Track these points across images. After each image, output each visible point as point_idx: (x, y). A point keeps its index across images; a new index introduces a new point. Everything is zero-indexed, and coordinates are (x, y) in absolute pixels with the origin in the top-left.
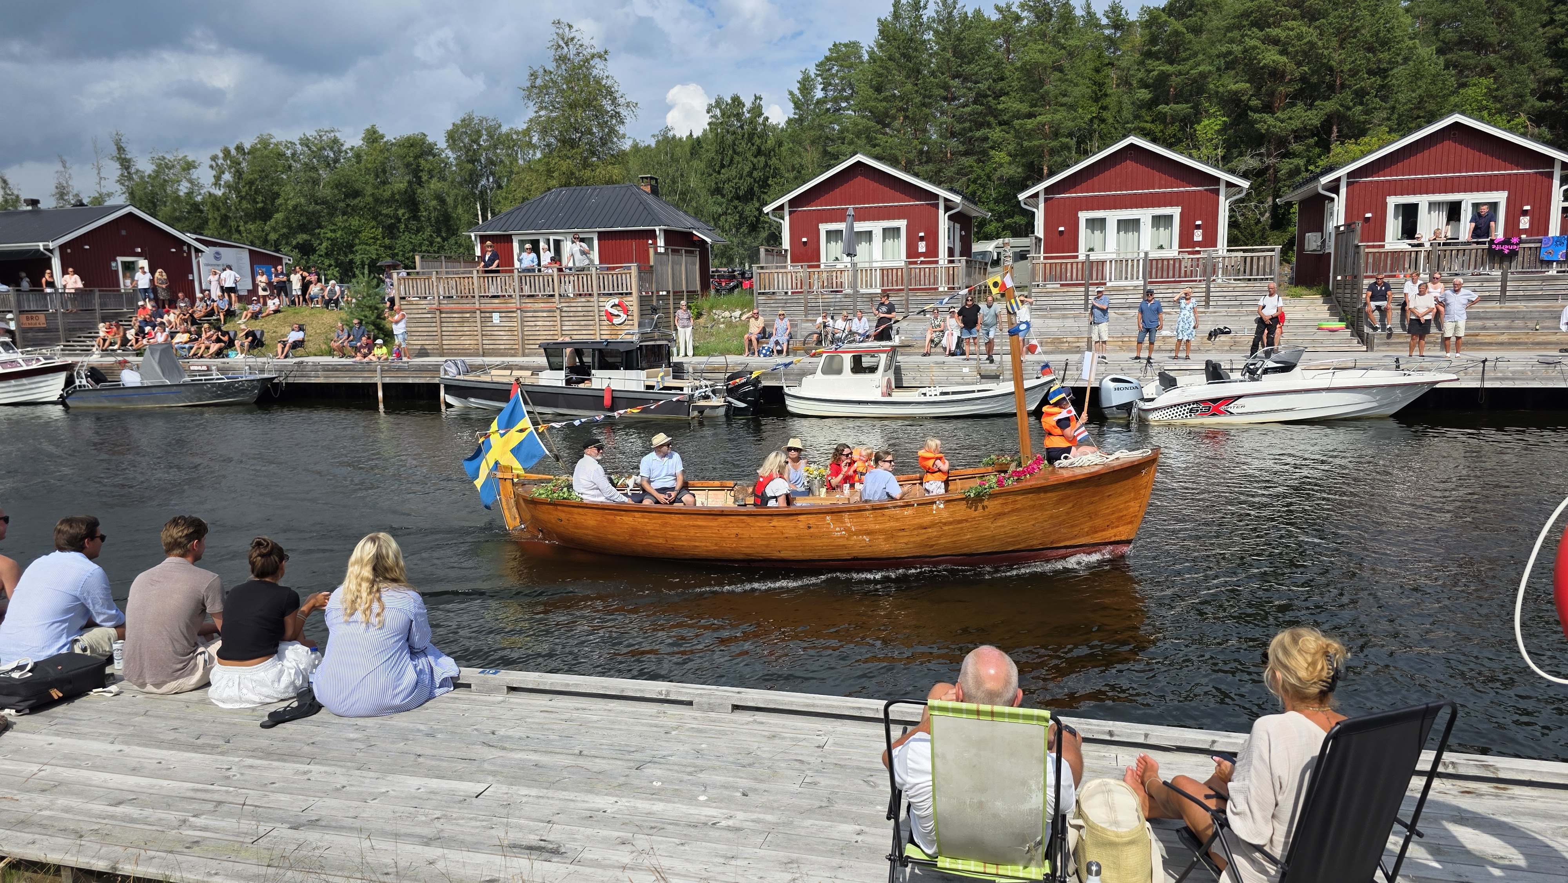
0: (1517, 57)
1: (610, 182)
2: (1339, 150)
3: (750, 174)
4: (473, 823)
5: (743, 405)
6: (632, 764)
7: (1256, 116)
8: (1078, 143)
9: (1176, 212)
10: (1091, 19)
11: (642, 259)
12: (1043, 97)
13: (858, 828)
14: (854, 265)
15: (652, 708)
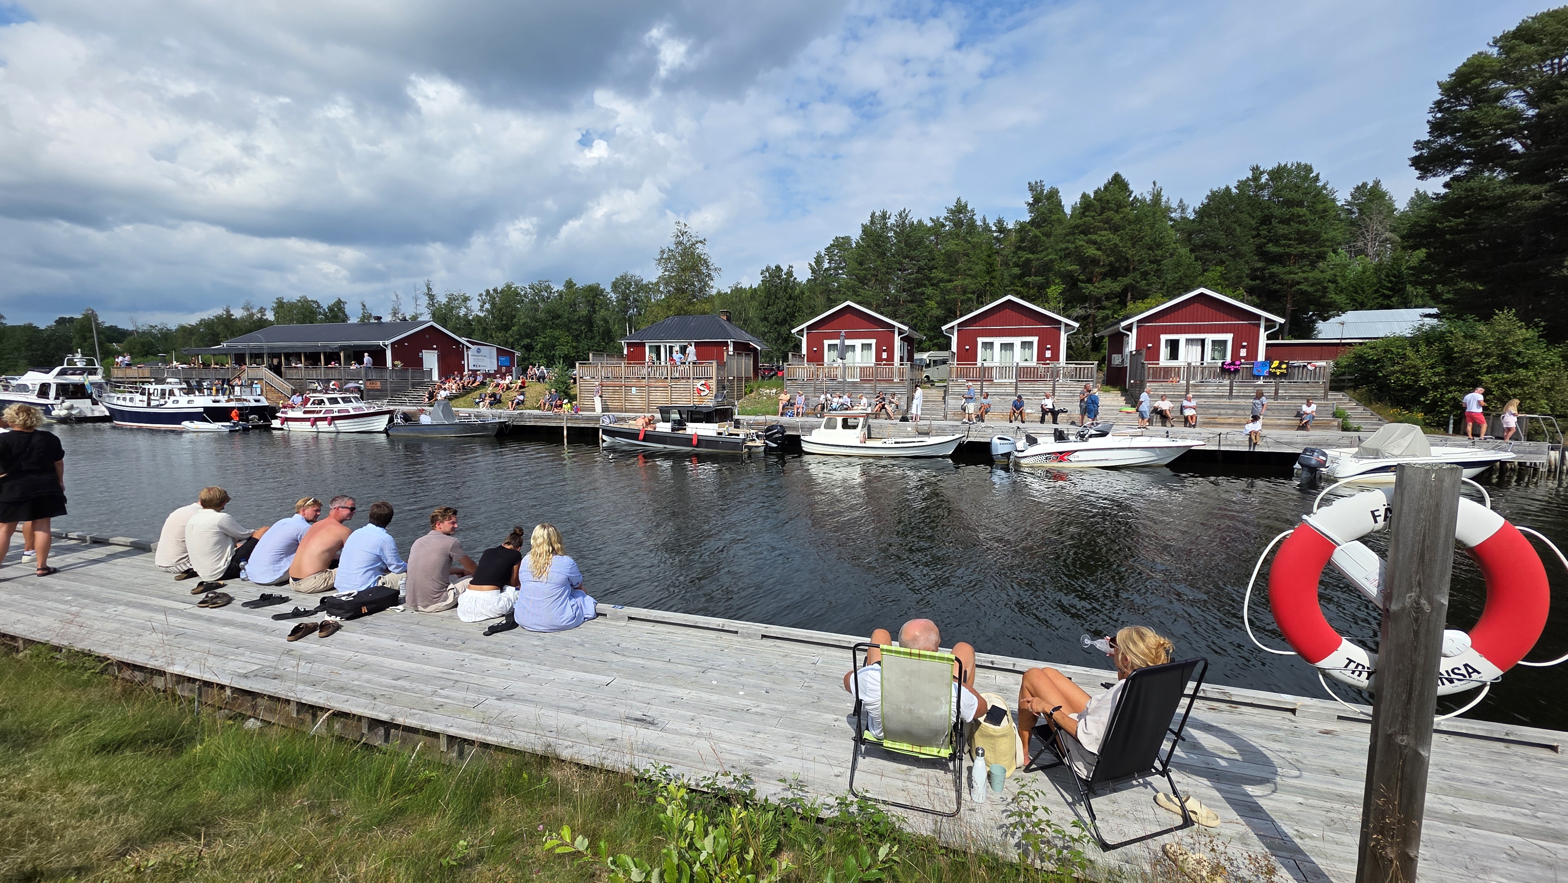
0: (1237, 255)
1: (703, 313)
2: (1132, 306)
3: (785, 310)
4: (604, 702)
5: (775, 445)
6: (700, 669)
7: (1083, 285)
8: (978, 298)
9: (1035, 340)
10: (987, 228)
11: (720, 358)
12: (957, 271)
13: (836, 717)
14: (844, 364)
15: (713, 634)
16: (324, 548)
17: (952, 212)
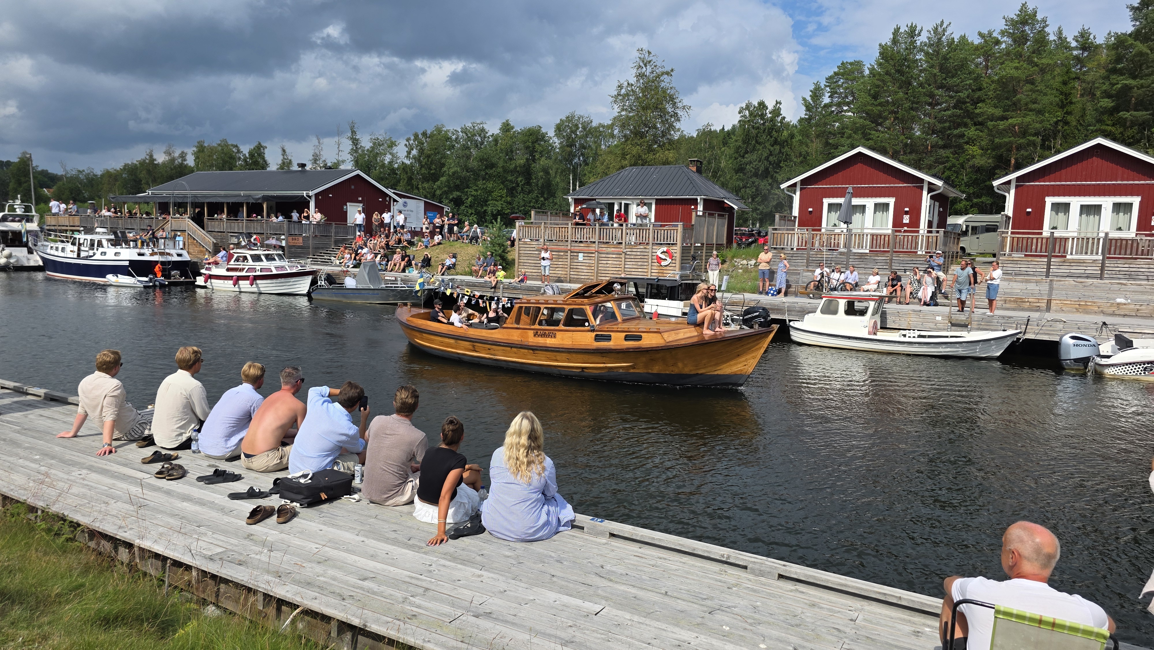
1: (666, 163)
3: (767, 159)
4: (595, 635)
6: (706, 609)
8: (1043, 140)
9: (1136, 201)
10: (1062, 42)
11: (686, 219)
12: (1015, 104)
14: (849, 230)
15: (716, 567)
16: (279, 423)
17: (1013, 23)
